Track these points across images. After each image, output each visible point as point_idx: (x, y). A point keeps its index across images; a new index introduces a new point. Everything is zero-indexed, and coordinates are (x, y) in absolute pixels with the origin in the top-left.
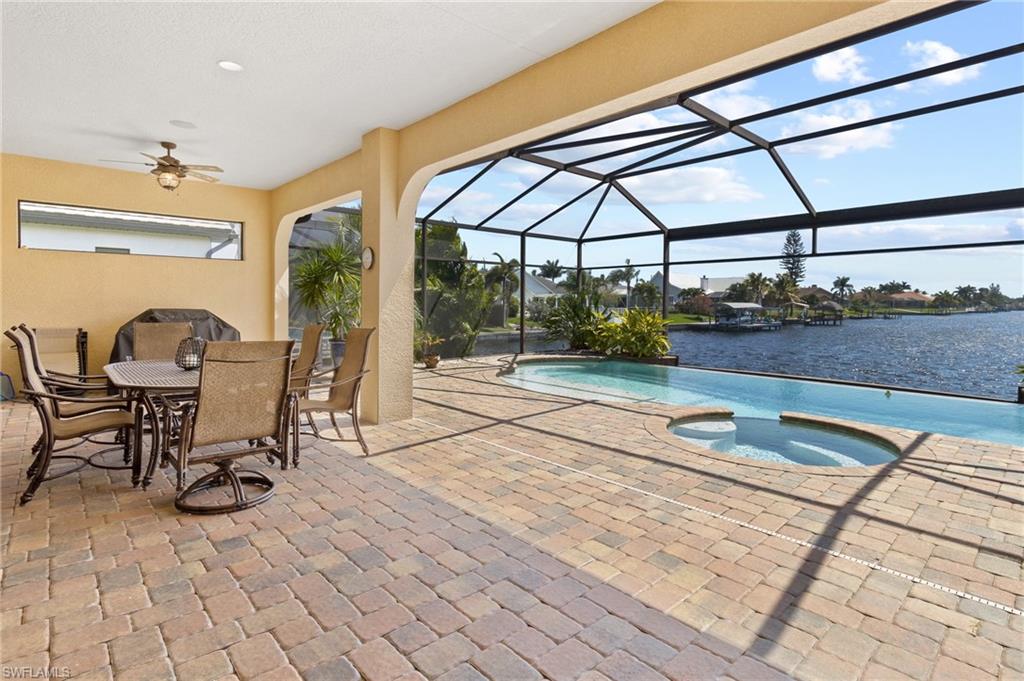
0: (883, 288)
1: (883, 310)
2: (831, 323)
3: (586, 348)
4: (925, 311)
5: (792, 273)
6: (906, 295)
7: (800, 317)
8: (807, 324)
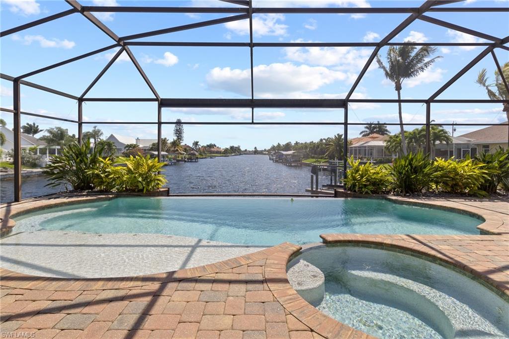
0: (208, 146)
1: (209, 155)
2: (194, 160)
3: (92, 188)
4: (222, 155)
5: (178, 138)
6: (214, 149)
7: (182, 158)
8: (185, 161)
